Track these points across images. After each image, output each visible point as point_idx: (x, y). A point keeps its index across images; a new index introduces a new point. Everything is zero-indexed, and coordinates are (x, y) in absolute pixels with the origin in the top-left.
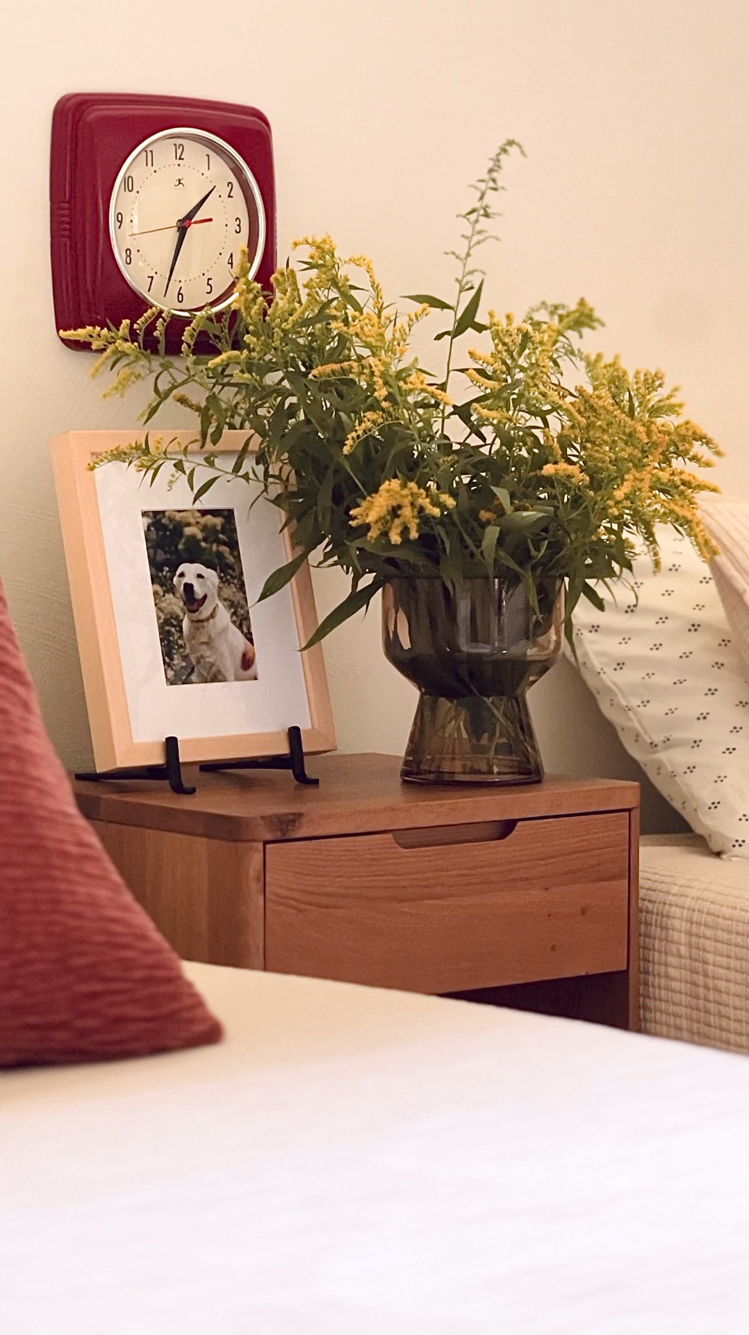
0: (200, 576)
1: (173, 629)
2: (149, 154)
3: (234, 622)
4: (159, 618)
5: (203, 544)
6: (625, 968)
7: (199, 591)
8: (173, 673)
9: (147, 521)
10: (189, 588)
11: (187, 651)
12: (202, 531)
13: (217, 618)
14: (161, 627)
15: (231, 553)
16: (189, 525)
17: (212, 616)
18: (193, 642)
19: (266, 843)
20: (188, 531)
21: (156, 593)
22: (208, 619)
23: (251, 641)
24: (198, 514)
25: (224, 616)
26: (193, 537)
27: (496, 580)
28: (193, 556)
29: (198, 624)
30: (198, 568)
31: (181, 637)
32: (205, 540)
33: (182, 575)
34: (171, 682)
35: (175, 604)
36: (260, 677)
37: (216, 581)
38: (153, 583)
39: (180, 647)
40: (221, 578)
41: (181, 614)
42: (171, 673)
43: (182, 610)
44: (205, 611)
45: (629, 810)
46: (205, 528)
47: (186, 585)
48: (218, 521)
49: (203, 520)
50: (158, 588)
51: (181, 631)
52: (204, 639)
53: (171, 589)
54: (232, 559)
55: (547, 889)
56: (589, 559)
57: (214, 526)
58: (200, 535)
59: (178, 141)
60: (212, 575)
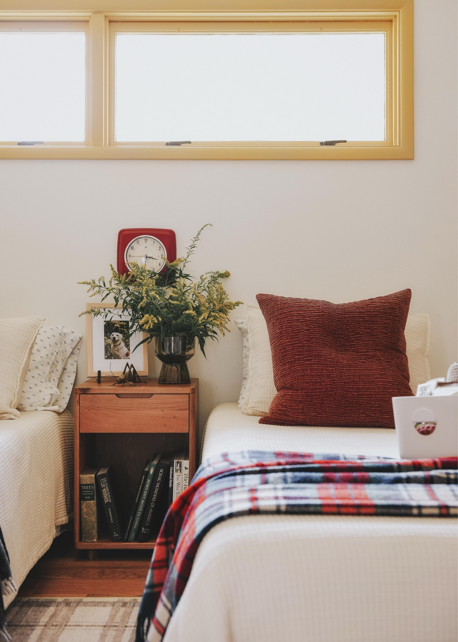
0: (117, 335)
1: (109, 347)
2: (138, 241)
3: (125, 346)
4: (105, 344)
5: (120, 328)
6: (188, 432)
7: (117, 339)
8: (107, 357)
9: (105, 323)
10: (114, 338)
11: (112, 352)
12: (120, 325)
13: (121, 345)
14: (105, 347)
15: (127, 331)
16: (117, 324)
17: (119, 344)
18: (113, 350)
19: (80, 394)
20: (116, 325)
21: (105, 339)
22: (118, 345)
23: (129, 350)
24: (119, 322)
25: (123, 344)
26: (117, 327)
27: (173, 337)
28: (117, 330)
29: (115, 346)
30: (118, 334)
31: (110, 349)
32: (120, 327)
33: (113, 335)
34: (106, 359)
35: (110, 341)
36: (130, 358)
37: (122, 337)
38: (105, 336)
39: (110, 351)
40: (123, 336)
41: (111, 344)
42: (106, 357)
43: (112, 343)
44: (118, 343)
45: (189, 394)
46: (121, 325)
47: (113, 337)
48: (125, 323)
49: (120, 323)
50: (106, 338)
51: (111, 347)
52: (117, 349)
53: (110, 338)
54: (127, 332)
55: (162, 411)
56: (201, 333)
57: (123, 324)
58: (119, 326)
59: (146, 238)
60: (121, 336)
